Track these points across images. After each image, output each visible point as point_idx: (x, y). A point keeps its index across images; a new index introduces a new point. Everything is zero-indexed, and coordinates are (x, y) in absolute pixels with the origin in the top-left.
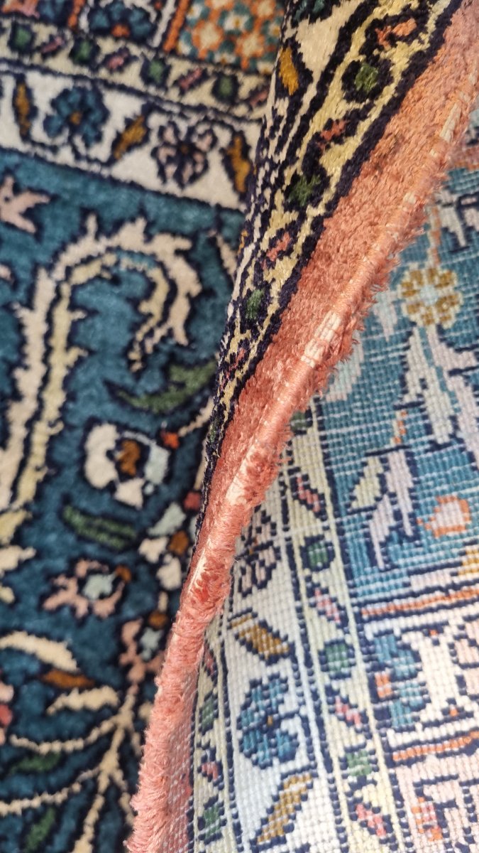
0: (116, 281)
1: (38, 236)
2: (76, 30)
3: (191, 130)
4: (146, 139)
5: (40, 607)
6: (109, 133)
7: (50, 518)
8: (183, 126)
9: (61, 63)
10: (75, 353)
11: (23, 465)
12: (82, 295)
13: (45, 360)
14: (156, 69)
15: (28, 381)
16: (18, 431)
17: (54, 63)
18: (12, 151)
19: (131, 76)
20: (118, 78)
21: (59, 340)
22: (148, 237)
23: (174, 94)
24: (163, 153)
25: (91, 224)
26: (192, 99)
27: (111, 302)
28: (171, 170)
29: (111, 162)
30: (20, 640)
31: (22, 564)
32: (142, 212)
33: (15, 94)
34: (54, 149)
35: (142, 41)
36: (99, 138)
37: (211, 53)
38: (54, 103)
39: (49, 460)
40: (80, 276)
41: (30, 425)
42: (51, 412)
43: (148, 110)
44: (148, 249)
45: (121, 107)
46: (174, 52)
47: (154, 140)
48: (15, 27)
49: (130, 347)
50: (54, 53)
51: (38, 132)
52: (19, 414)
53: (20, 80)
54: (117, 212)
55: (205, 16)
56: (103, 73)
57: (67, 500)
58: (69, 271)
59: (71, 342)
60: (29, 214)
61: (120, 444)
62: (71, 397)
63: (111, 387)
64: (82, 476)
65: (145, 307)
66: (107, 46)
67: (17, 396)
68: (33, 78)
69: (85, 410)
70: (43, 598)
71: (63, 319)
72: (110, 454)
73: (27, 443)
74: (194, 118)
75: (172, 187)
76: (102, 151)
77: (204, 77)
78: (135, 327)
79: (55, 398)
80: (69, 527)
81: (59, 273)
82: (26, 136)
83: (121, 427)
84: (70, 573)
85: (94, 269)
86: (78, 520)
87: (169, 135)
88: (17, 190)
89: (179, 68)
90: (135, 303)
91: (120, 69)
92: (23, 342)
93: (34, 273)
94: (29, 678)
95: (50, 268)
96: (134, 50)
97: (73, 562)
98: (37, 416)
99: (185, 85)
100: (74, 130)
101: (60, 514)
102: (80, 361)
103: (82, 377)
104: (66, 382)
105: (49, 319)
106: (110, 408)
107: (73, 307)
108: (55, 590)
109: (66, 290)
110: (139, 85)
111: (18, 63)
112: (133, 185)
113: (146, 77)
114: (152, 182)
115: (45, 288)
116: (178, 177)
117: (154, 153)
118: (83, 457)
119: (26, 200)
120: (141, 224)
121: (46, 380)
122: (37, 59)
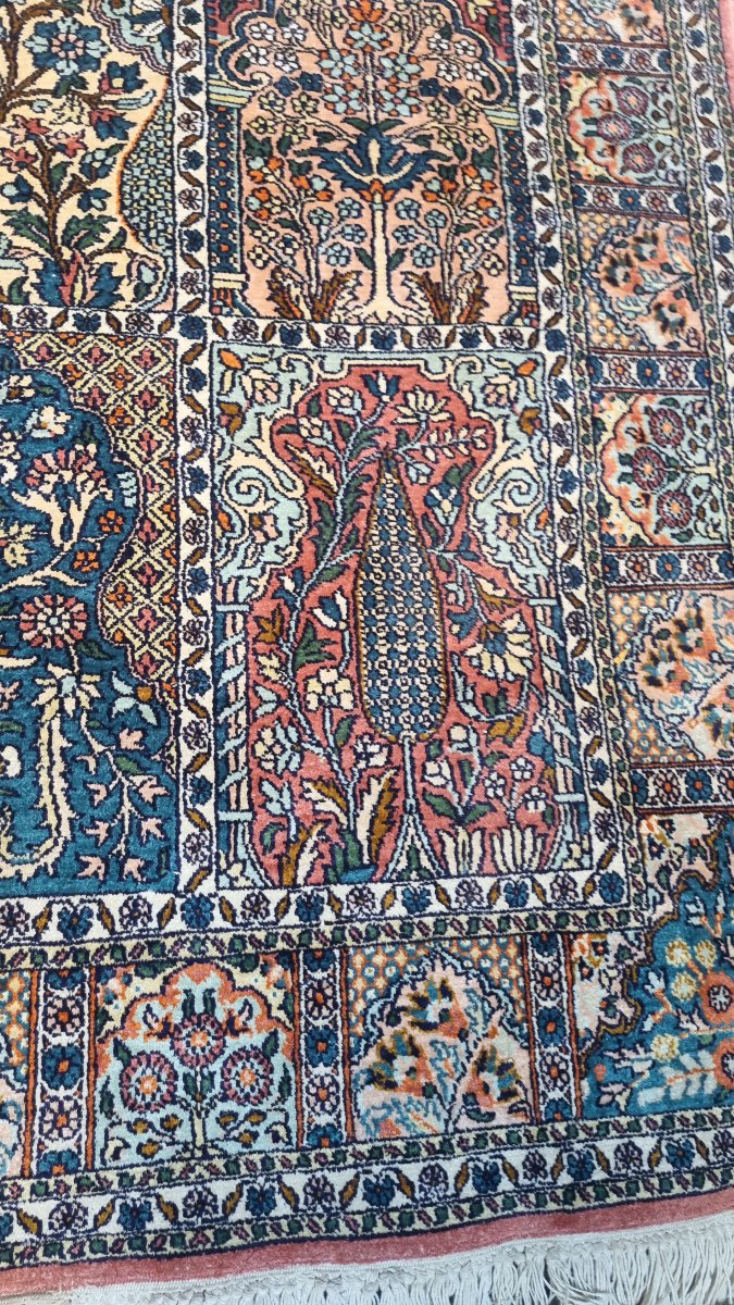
0: (30, 847)
1: (77, 856)
2: (90, 967)
3: (11, 933)
4: (34, 921)
5: (21, 681)
6: (55, 919)
7: (28, 723)
8: (16, 934)
9: (92, 948)
10: (41, 805)
11: (50, 743)
12: (45, 833)
13: (54, 797)
14: (39, 959)
15: (60, 784)
16: (57, 758)
17: (98, 945)
18: (105, 893)
19: (51, 952)
20: (59, 948)
21: (50, 808)
22: (18, 873)
23: (26, 949)
24: (23, 917)
25: (51, 870)
26: (15, 950)
27: (30, 836)
28: (16, 910)
29: (50, 905)
30: (27, 663)
31: (36, 697)
32: (25, 884)
33: (113, 923)
34: (82, 901)
35: (51, 972)
36: (60, 914)
37: (11, 977)
38: (90, 925)
39: (37, 750)
40: (49, 843)
41: (52, 763)
42: (44, 773)
43: (37, 937)
44: (17, 867)
45: (53, 934)
46: (31, 971)
47: (30, 922)
48: (125, 959)
49: (12, 817)
50: (98, 951)
51: (95, 908)
52: (59, 767)
53: (112, 931)
54: (39, 880)
55: (20, 994)
56: (67, 949)
57: (23, 735)
58: (56, 843)
59: (44, 809)
60: (87, 865)
61: (4, 769)
62: (36, 783)
63: (16, 794)
64: (18, 749)
65: (10, 838)
66: (69, 963)
67: (63, 775)
68: (105, 934)
69: (27, 779)
70: (21, 686)
71: (52, 819)
72: (8, 763)
73: (51, 754)
74: (11, 940)
75: (13, 902)
76: (56, 909)
77: (11, 962)
78: (12, 827)
79: (44, 780)
80: (17, 722)
81: (61, 841)
82: (100, 903)
83: (6, 777)
84: (10, 701)
85: (43, 849)
86: (15, 727)
87: (22, 928)
88: (96, 874)
89: (26, 964)
90: (16, 839)
91: (58, 953)
92: (68, 801)
93: (73, 837)
94: (17, 647)
95: (66, 842)
96: (54, 966)
97: (11, 707)
98: (50, 769)
99: (20, 956)
100: (75, 914)
101: (24, 727)
102: (37, 802)
103: (34, 795)
104: (41, 789)
105: (59, 818)
106: (14, 785)
107: (49, 826)
108: (16, 691)
109: (55, 834)
110: (46, 948)
111: (116, 940)
112: (34, 896)
113: (44, 954)
114: (25, 901)
115: (66, 831)
116: (11, 908)
117: (27, 916)
118: (20, 757)
119: (89, 871)
120: (24, 879)
121: (51, 787)
122: (106, 945)
